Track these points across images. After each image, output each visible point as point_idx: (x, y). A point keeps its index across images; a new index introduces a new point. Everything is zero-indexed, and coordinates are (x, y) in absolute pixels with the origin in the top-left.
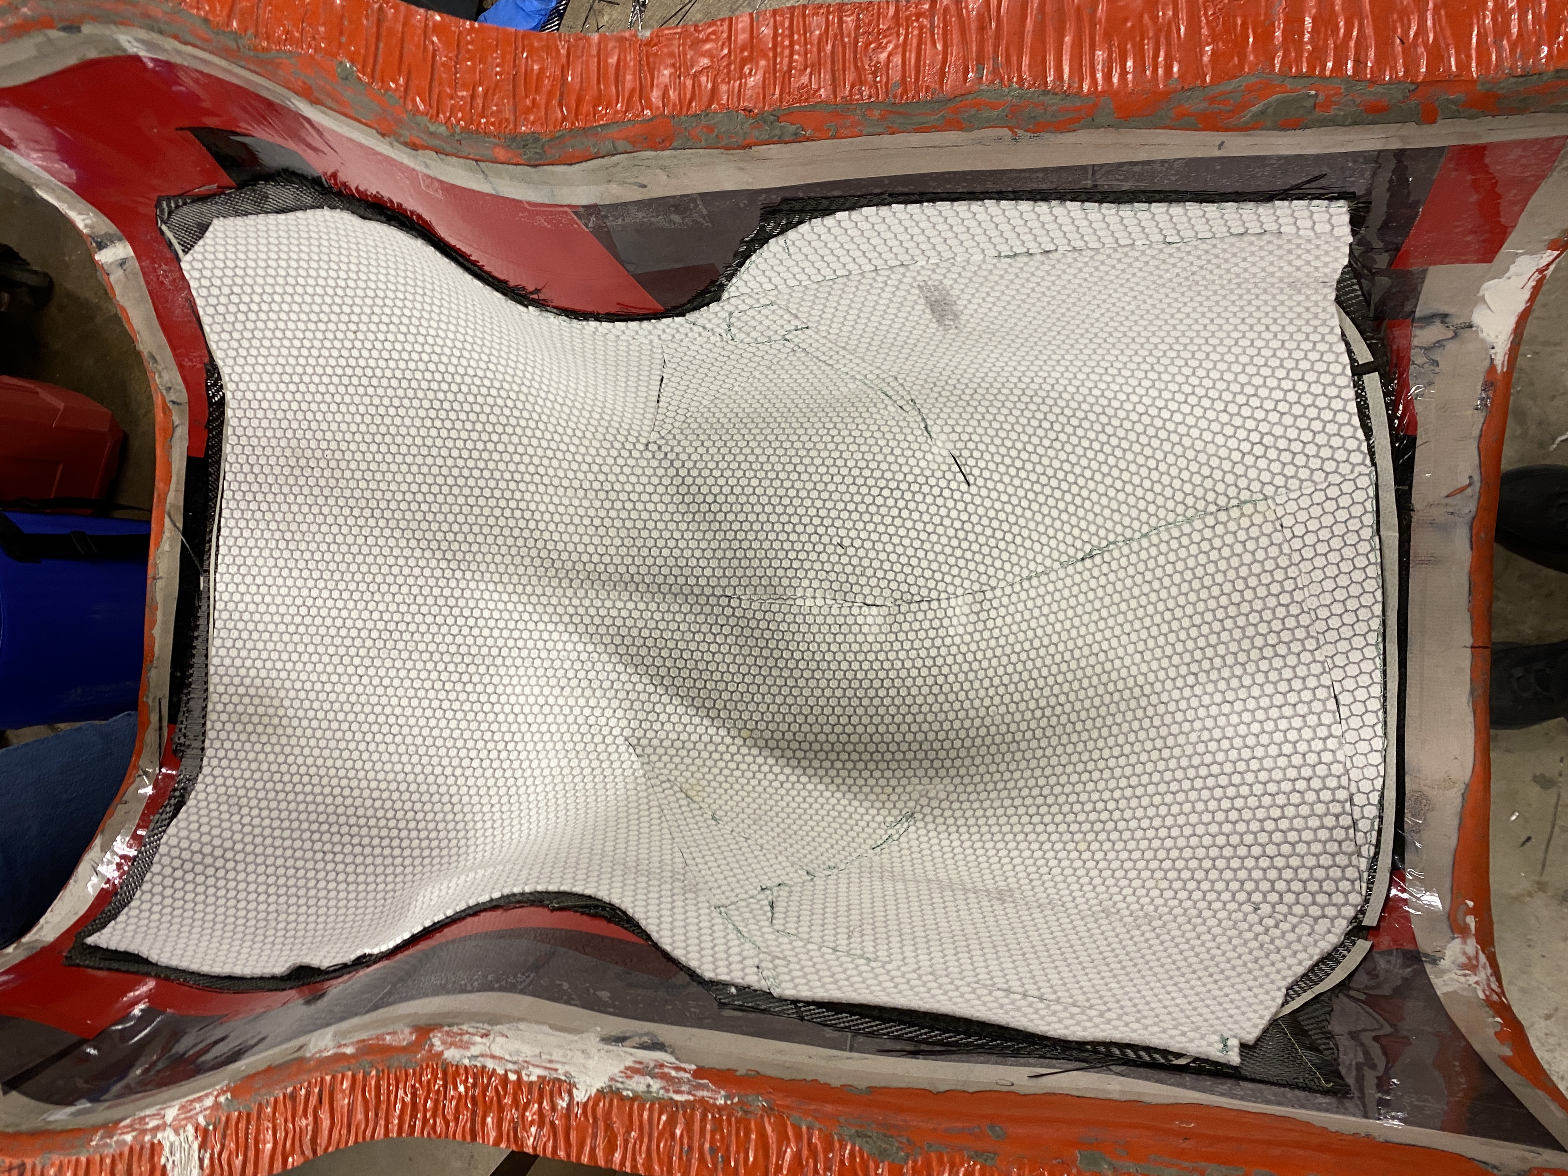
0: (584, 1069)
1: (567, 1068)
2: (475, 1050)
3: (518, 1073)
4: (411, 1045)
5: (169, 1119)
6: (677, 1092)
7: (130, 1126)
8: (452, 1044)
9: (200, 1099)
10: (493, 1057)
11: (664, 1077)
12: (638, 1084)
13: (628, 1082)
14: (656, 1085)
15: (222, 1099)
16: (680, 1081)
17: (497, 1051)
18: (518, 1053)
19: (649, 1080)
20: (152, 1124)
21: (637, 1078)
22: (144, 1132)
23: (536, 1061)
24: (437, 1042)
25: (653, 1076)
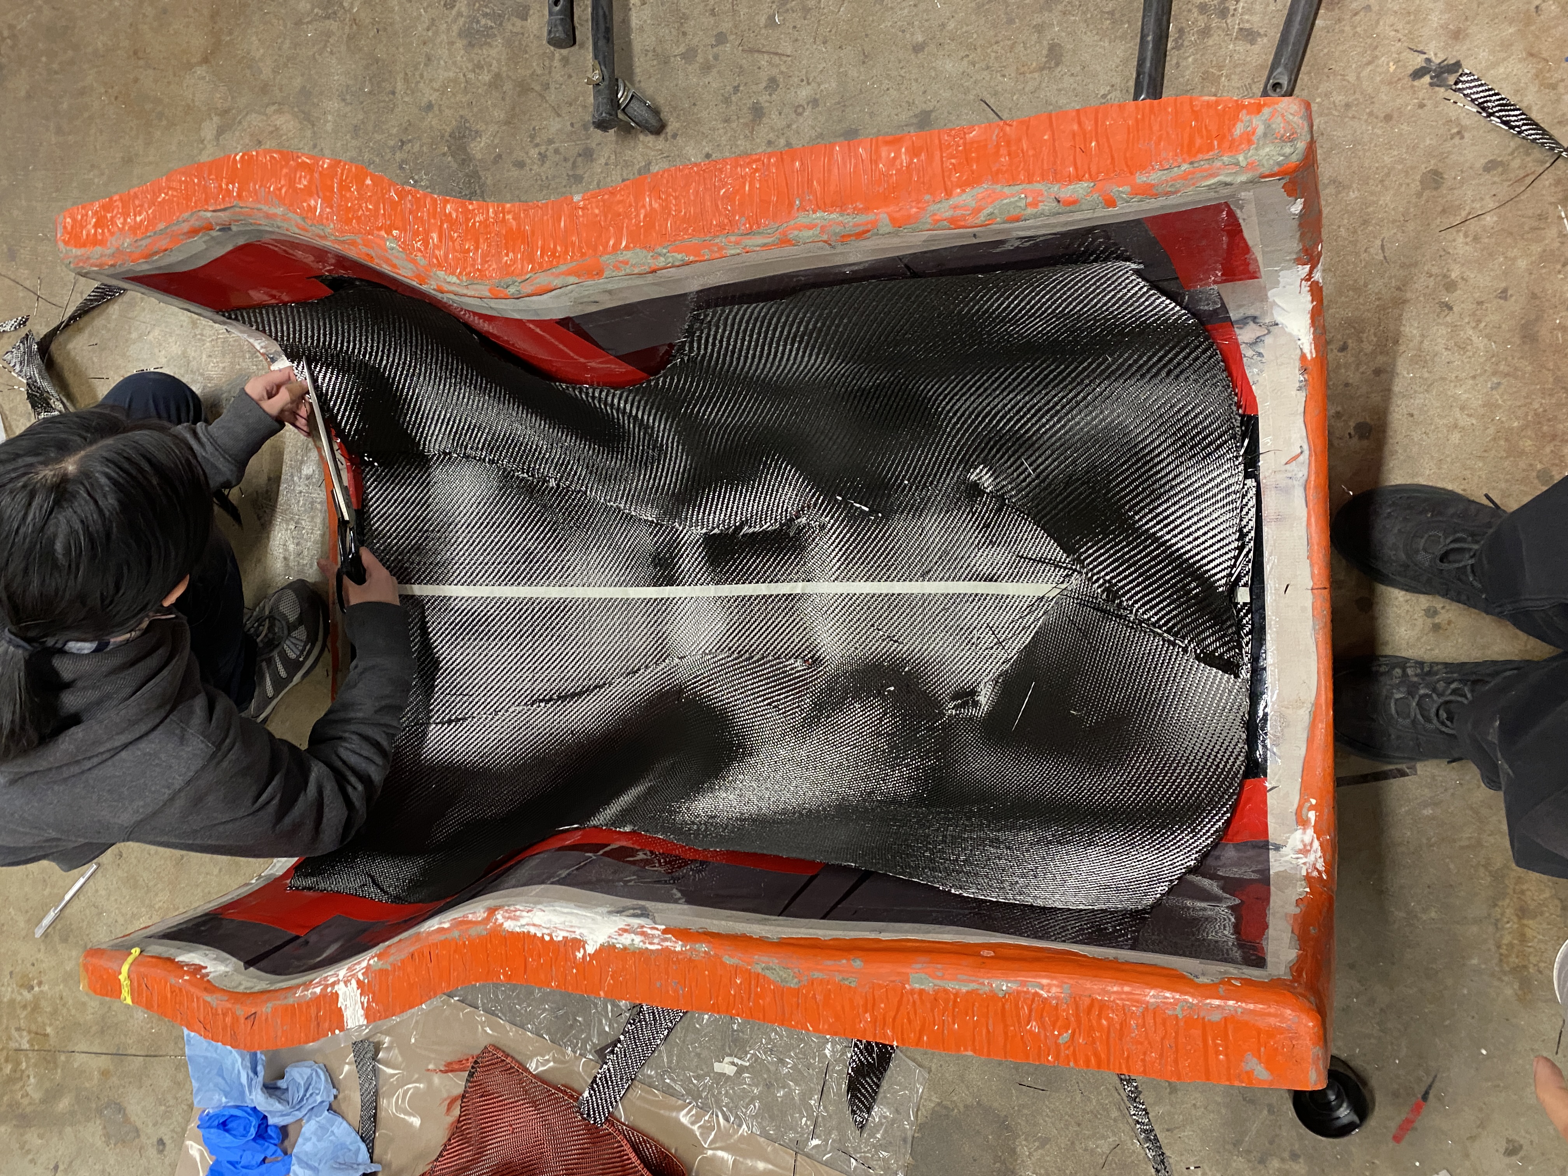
0: (592, 931)
1: (581, 931)
2: (523, 921)
3: (550, 935)
4: (484, 920)
5: (341, 977)
6: (651, 943)
7: (319, 982)
8: (509, 918)
9: (359, 963)
10: (534, 925)
11: (643, 934)
12: (626, 940)
13: (619, 938)
14: (638, 939)
15: (371, 962)
16: (653, 936)
17: (536, 921)
18: (550, 921)
19: (633, 936)
20: (331, 980)
21: (626, 935)
22: (326, 986)
23: (561, 927)
24: (499, 917)
25: (636, 934)
